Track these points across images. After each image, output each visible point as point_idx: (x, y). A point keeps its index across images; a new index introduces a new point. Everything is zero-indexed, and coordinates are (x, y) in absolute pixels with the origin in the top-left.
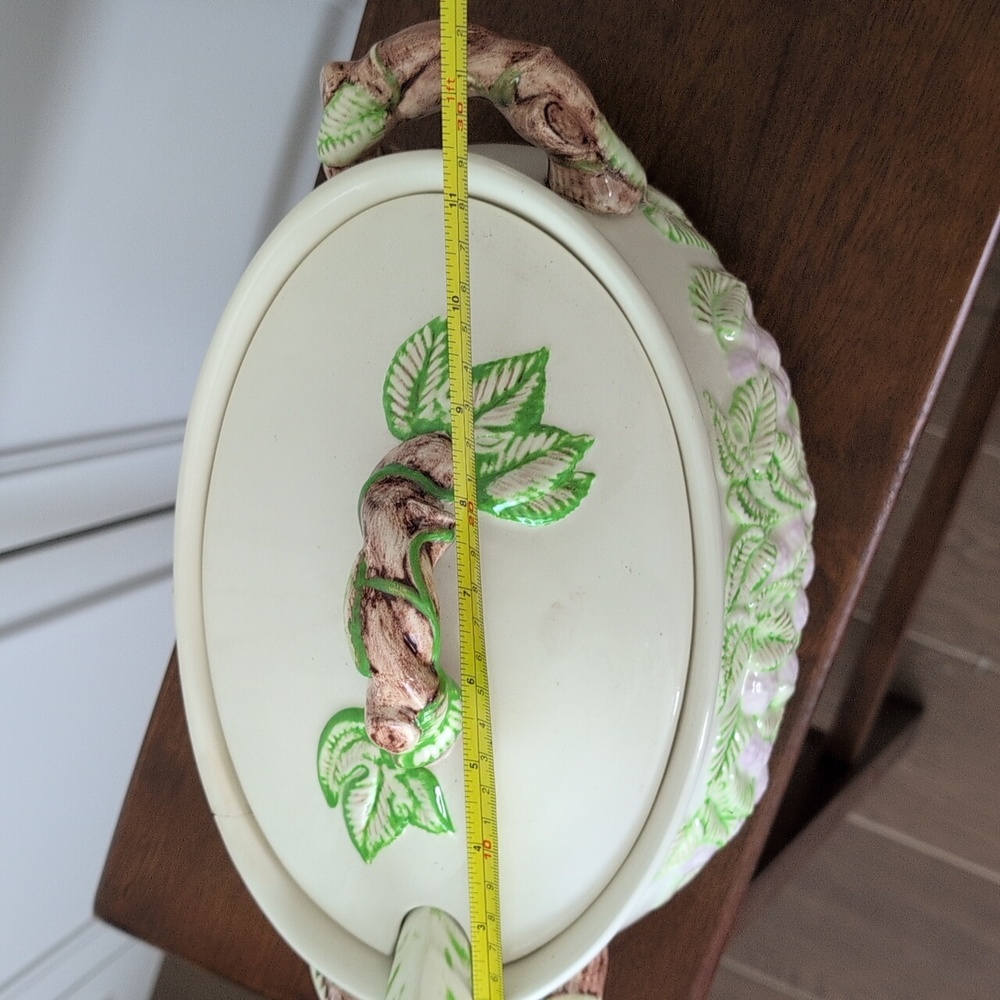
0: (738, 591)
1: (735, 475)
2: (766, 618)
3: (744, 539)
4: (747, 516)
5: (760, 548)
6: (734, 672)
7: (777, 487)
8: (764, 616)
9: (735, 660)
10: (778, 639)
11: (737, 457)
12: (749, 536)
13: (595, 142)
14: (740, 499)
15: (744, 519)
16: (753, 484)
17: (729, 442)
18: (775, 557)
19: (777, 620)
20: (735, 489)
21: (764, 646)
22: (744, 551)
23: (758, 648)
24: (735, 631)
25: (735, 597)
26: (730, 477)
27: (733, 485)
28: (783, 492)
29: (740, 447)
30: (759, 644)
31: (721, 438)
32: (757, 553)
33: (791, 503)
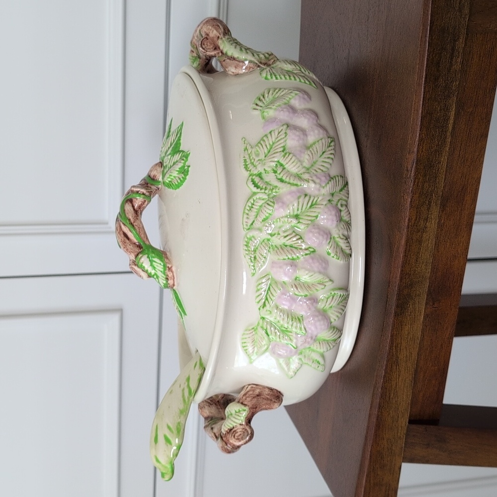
0: (254, 222)
1: (252, 171)
2: (276, 235)
3: (255, 199)
4: (256, 188)
5: (265, 202)
6: (257, 258)
7: (279, 177)
8: (275, 234)
9: (257, 252)
10: (291, 246)
11: (254, 164)
12: (258, 197)
13: (219, 48)
14: (253, 181)
15: (255, 190)
16: (264, 175)
17: (251, 158)
18: (273, 207)
19: (285, 237)
20: (251, 177)
21: (280, 249)
22: (255, 203)
23: (276, 249)
24: (253, 239)
25: (252, 224)
26: (249, 172)
27: (250, 175)
28: (284, 178)
29: (257, 159)
30: (276, 247)
31: (247, 157)
32: (264, 205)
33: (289, 183)
